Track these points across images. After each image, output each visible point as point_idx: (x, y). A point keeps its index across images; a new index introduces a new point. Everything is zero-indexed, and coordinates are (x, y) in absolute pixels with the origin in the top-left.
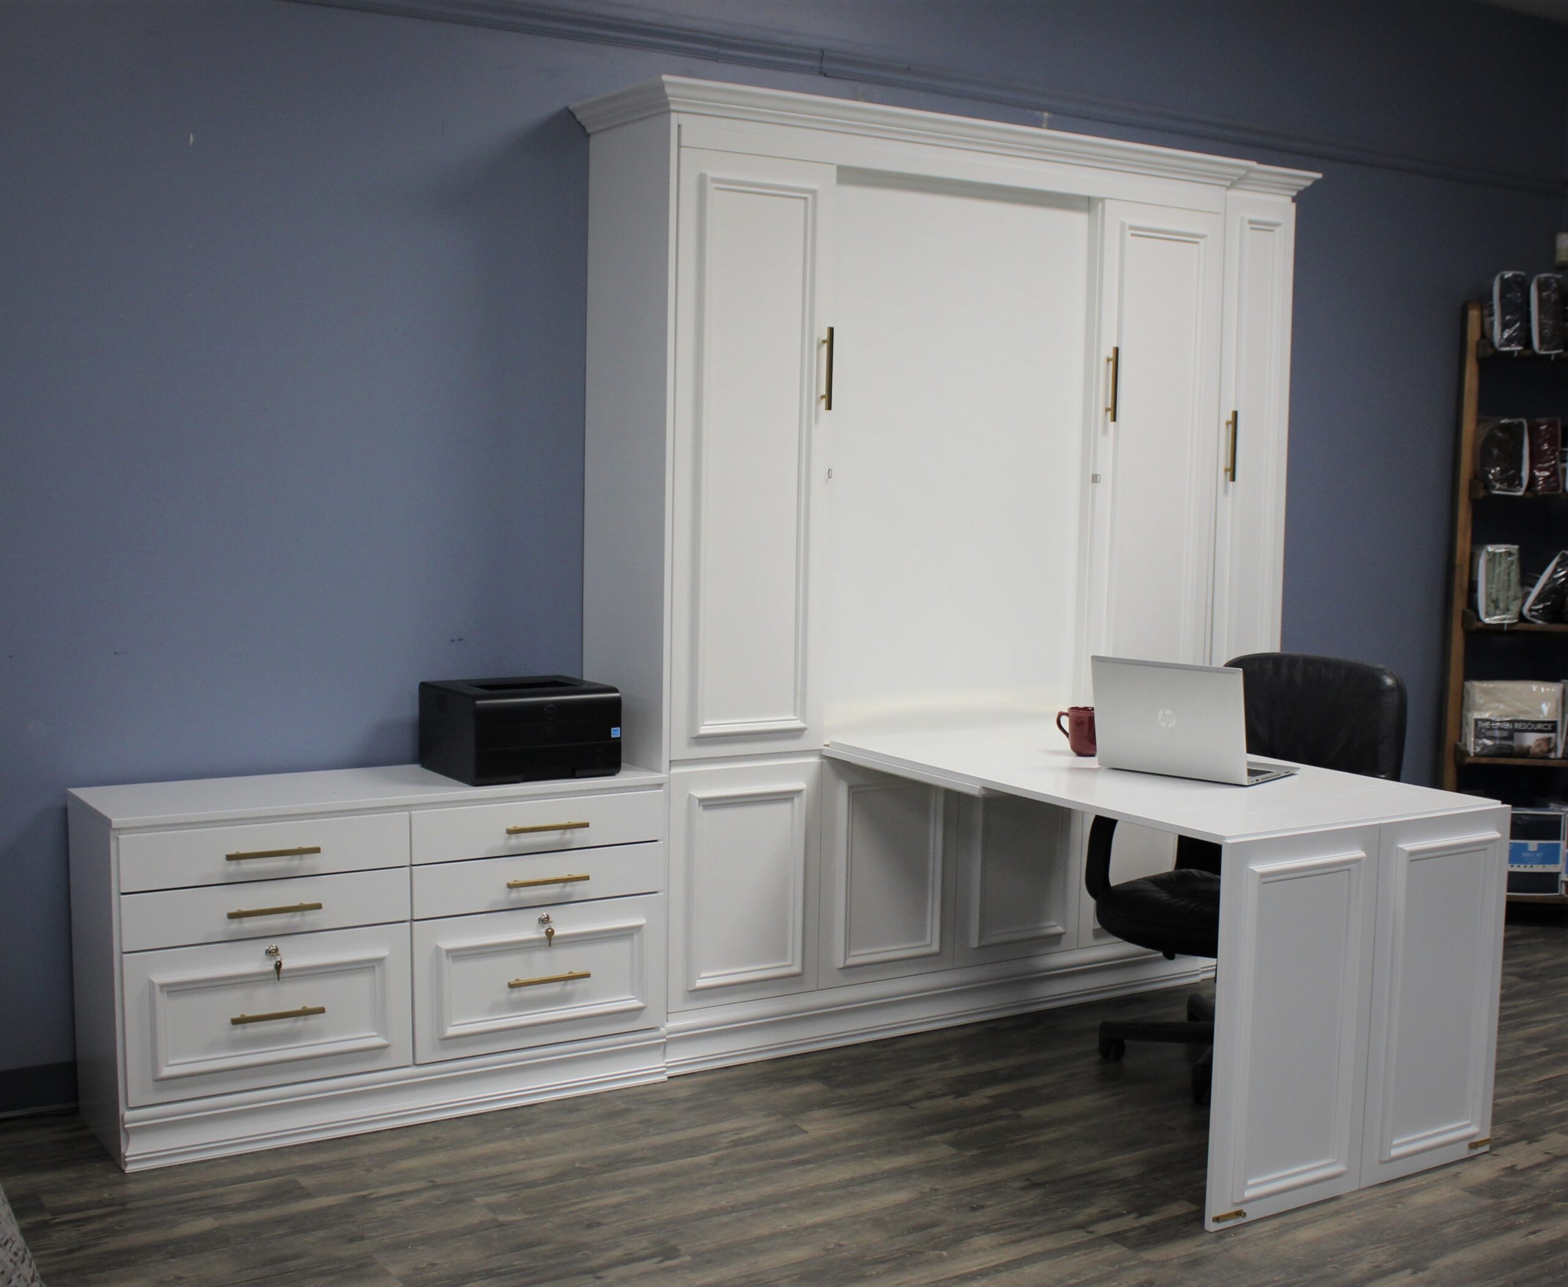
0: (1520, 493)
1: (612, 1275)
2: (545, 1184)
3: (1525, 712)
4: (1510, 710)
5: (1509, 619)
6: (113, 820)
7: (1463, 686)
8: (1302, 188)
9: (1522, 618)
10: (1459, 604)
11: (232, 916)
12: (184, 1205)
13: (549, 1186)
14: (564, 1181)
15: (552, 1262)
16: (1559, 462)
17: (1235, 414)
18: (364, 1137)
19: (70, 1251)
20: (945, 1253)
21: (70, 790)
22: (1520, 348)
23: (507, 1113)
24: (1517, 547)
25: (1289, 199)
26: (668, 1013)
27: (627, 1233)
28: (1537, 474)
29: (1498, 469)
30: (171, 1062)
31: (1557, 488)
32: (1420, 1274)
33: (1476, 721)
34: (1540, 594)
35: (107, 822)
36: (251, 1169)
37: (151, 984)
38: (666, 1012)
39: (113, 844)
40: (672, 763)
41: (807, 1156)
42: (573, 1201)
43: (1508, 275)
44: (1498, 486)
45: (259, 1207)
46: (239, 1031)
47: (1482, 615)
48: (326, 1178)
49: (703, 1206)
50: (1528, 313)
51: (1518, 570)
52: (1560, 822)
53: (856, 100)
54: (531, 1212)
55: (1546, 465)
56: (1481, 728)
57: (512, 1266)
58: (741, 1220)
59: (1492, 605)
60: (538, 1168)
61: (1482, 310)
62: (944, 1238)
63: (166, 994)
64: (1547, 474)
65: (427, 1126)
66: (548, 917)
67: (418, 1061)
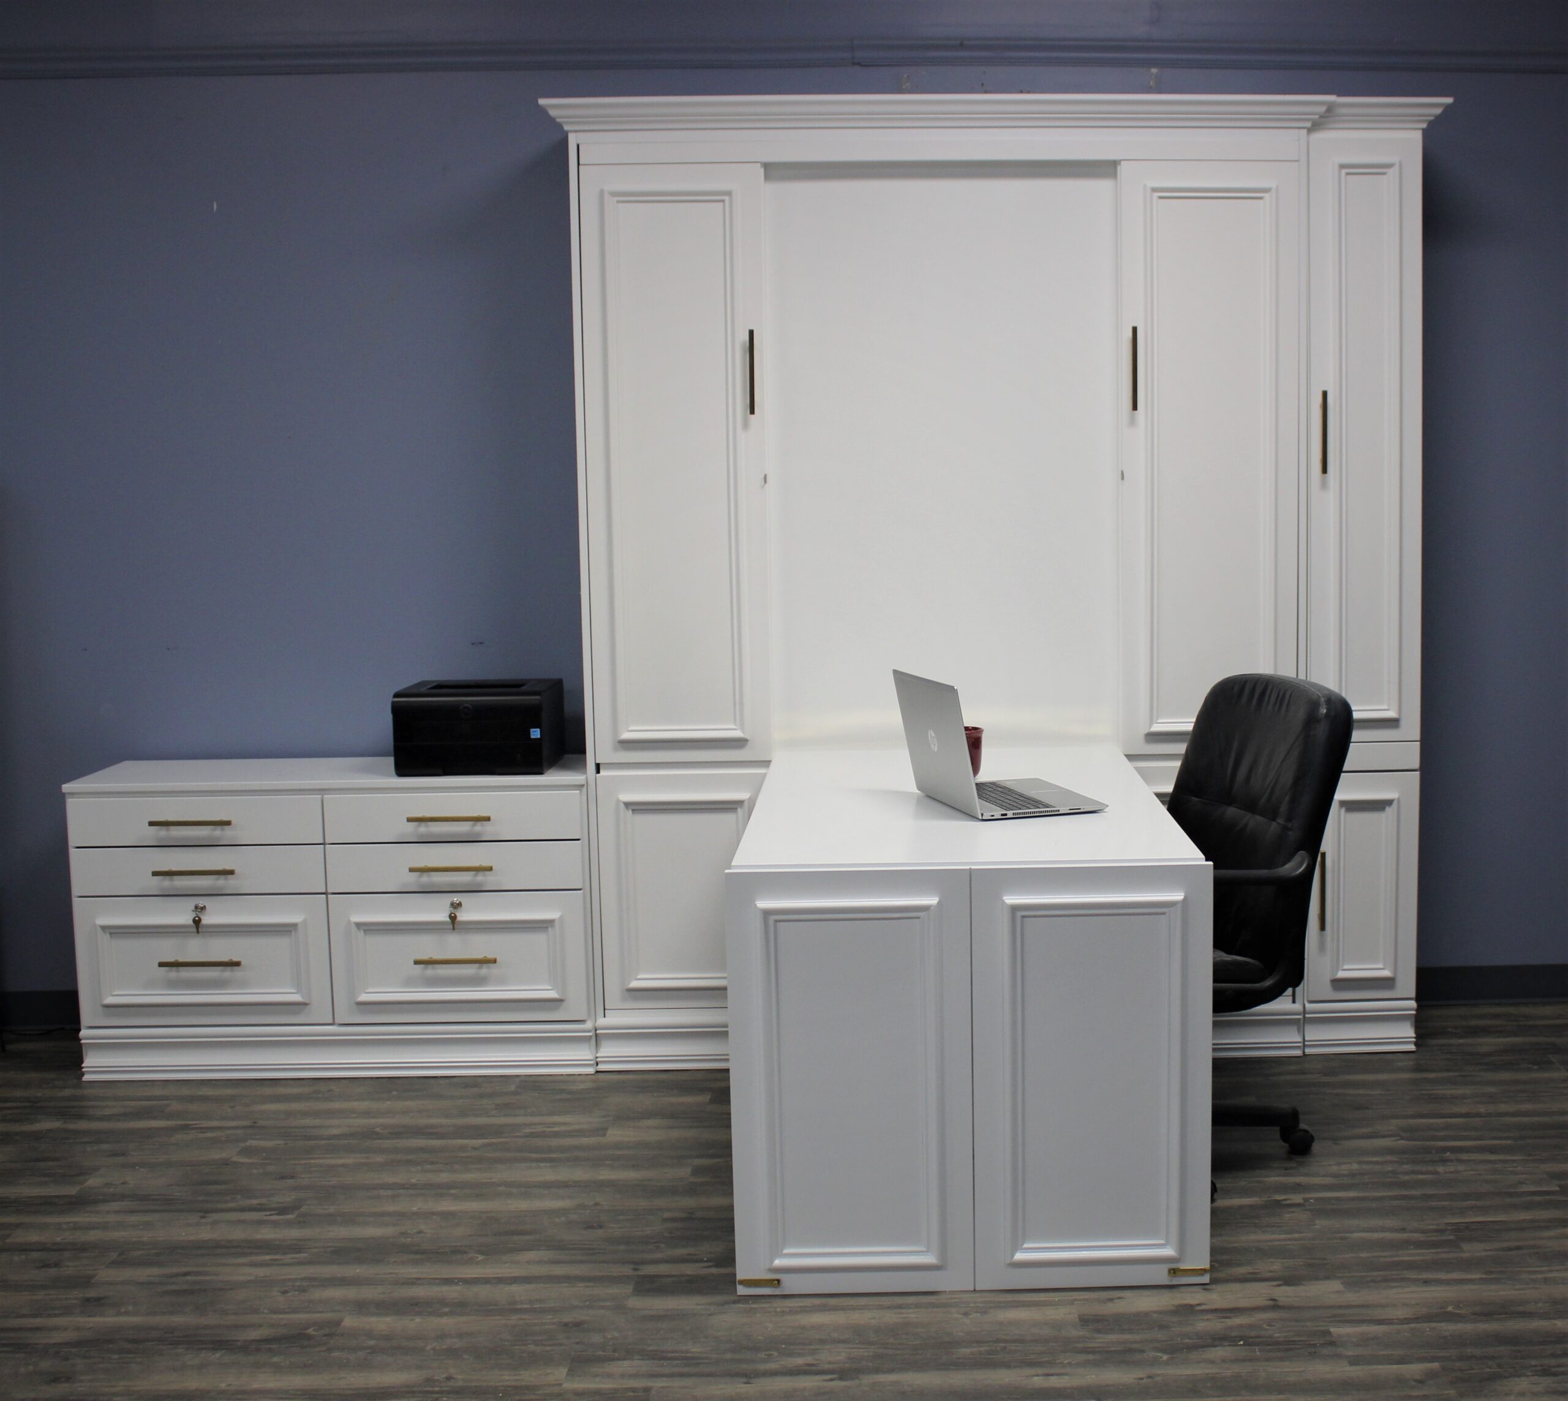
8: (1432, 118)
11: (157, 874)
17: (1325, 395)
25: (1418, 133)
26: (605, 1009)
30: (112, 992)
37: (95, 924)
38: (603, 1008)
40: (598, 766)
46: (174, 973)
66: (460, 904)
67: (337, 1021)
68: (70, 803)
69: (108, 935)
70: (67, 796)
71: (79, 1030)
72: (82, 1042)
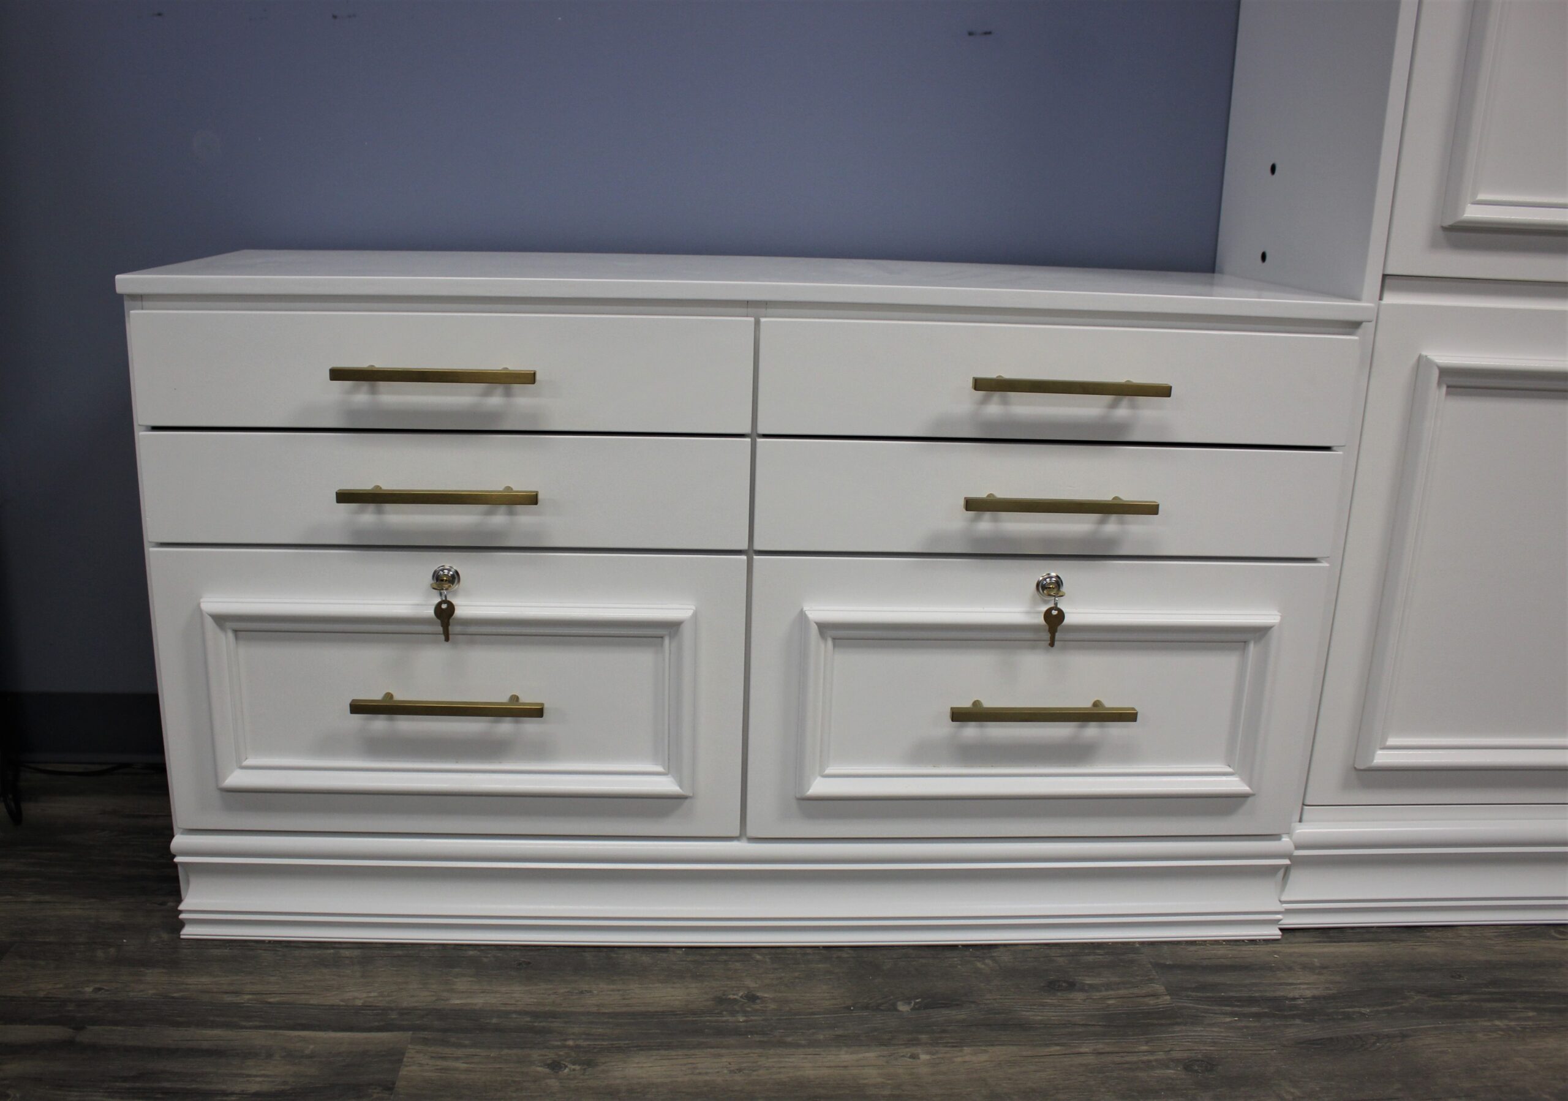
11: (347, 497)
26: (1304, 805)
30: (249, 761)
37: (199, 613)
38: (1301, 803)
40: (1387, 281)
46: (381, 723)
66: (1059, 583)
67: (751, 832)
68: (138, 320)
69: (231, 635)
70: (127, 304)
71: (172, 836)
72: (177, 860)
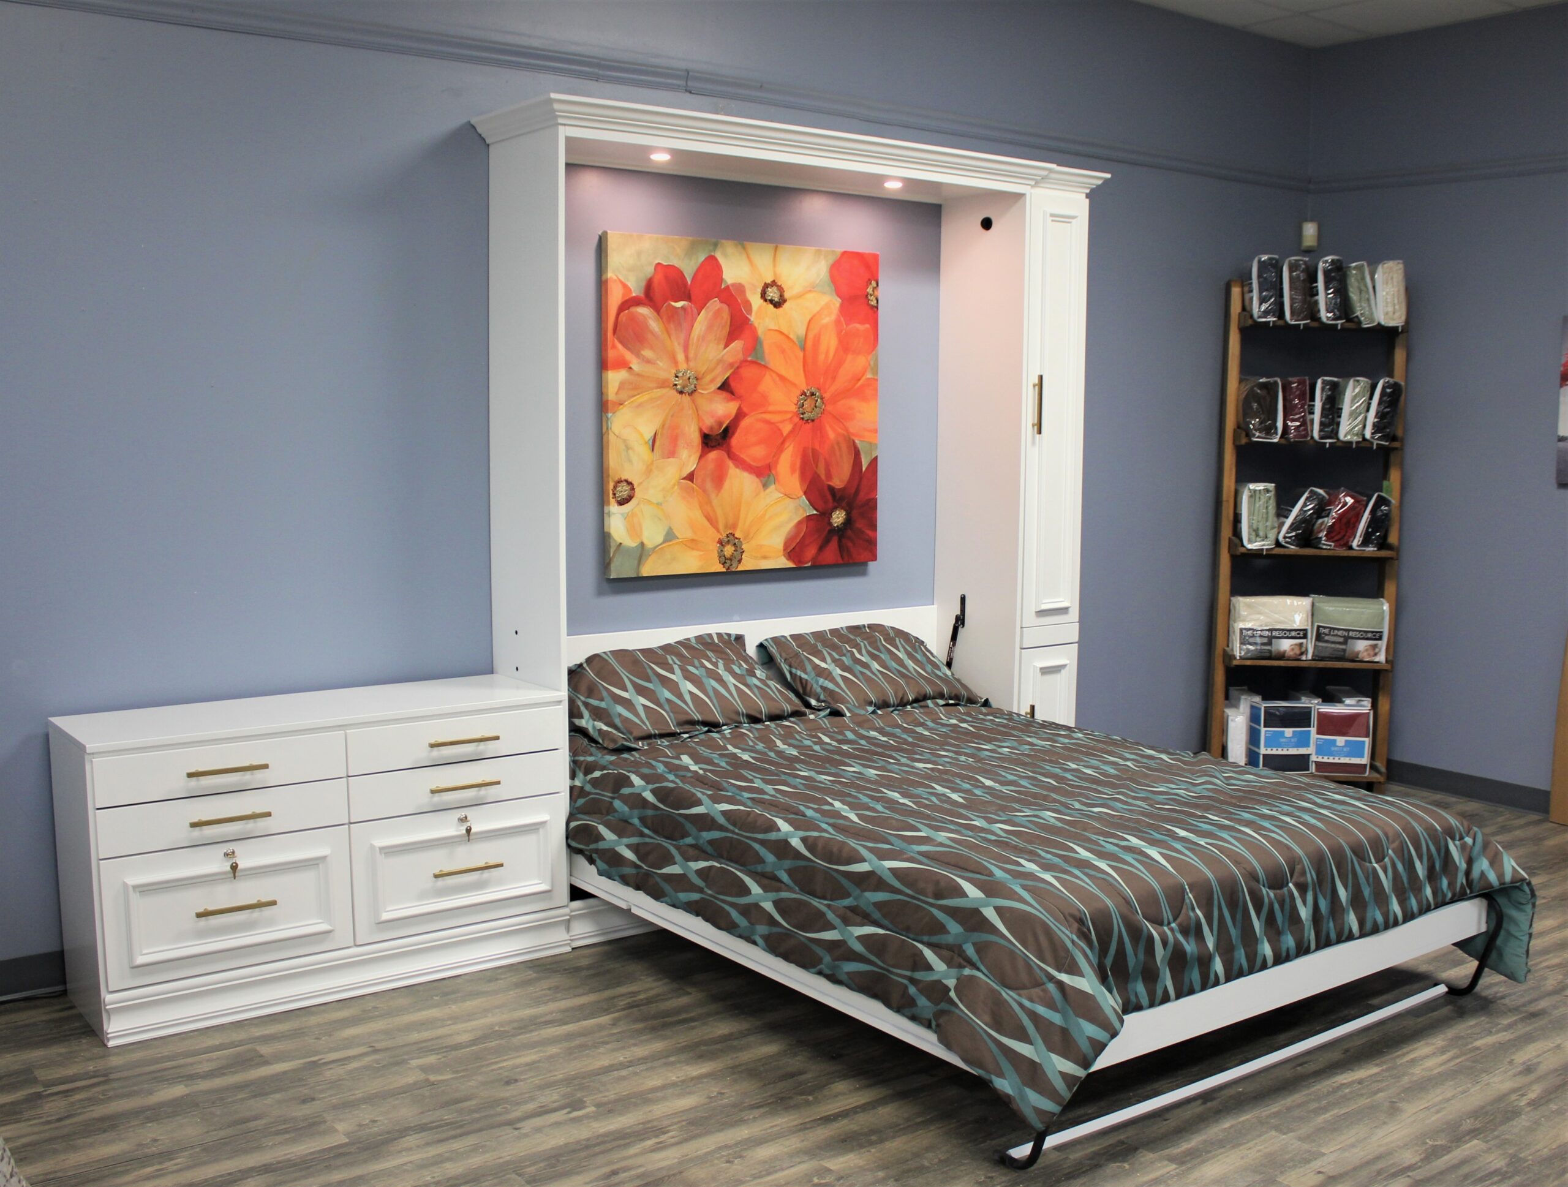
0: (1276, 440)
1: (527, 1126)
2: (471, 1045)
3: (1280, 622)
4: (1268, 620)
5: (1268, 545)
6: (87, 746)
7: (1230, 601)
8: (1094, 186)
9: (1278, 544)
10: (1226, 532)
11: (194, 825)
12: (159, 1074)
13: (473, 1048)
14: (485, 1043)
15: (476, 1115)
16: (1307, 414)
17: (1041, 377)
18: (313, 1008)
19: (59, 1120)
20: (811, 1098)
21: (50, 719)
22: (1275, 319)
23: (435, 984)
24: (1273, 485)
25: (1084, 195)
27: (541, 1088)
28: (1290, 424)
29: (1258, 420)
30: (144, 952)
31: (1306, 436)
32: (1209, 1104)
33: (1241, 630)
34: (1292, 524)
35: (81, 748)
36: (217, 1040)
37: (125, 885)
39: (88, 767)
41: (692, 1015)
42: (493, 1061)
43: (1264, 258)
44: (1257, 434)
45: (224, 1074)
46: (203, 922)
47: (1245, 542)
48: (279, 1046)
49: (605, 1062)
50: (1281, 290)
51: (1274, 504)
52: (1310, 712)
53: (718, 114)
54: (457, 1072)
55: (1297, 416)
56: (1245, 636)
57: (442, 1120)
58: (636, 1074)
59: (1254, 533)
60: (463, 1033)
61: (1242, 287)
62: (809, 1084)
63: (138, 894)
64: (1298, 424)
65: (367, 997)
66: (466, 817)
67: (357, 943)
72: (103, 1008)
